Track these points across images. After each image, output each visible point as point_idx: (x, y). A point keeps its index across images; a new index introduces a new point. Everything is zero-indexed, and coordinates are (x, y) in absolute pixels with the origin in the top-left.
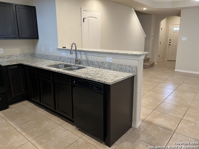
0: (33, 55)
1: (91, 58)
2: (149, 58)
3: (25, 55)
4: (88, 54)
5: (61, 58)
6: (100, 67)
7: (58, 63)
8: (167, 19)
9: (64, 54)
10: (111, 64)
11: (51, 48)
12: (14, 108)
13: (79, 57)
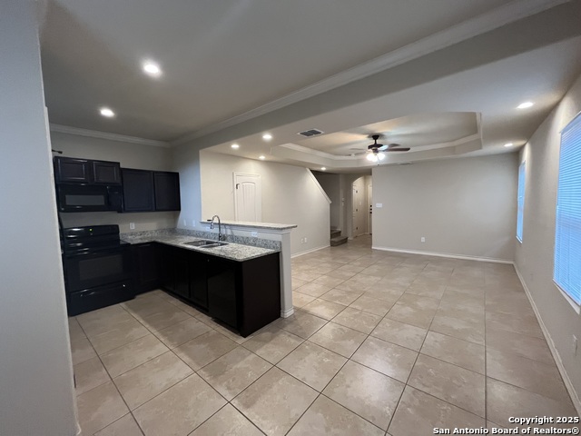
0: (174, 231)
1: (237, 233)
2: (340, 232)
3: (162, 231)
4: (234, 228)
5: (204, 233)
6: (245, 243)
7: (199, 239)
8: (365, 178)
9: (207, 229)
10: (256, 239)
11: (194, 222)
12: (142, 298)
13: (223, 231)
